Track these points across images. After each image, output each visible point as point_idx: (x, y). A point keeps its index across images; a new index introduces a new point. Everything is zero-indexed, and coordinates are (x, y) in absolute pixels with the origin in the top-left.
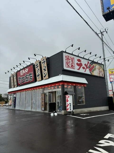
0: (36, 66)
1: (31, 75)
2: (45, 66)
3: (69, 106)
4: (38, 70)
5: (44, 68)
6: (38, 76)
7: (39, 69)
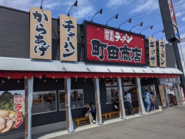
0: (151, 43)
1: (138, 53)
2: (164, 52)
3: (183, 97)
4: (153, 52)
5: (163, 53)
6: (152, 59)
7: (154, 50)
